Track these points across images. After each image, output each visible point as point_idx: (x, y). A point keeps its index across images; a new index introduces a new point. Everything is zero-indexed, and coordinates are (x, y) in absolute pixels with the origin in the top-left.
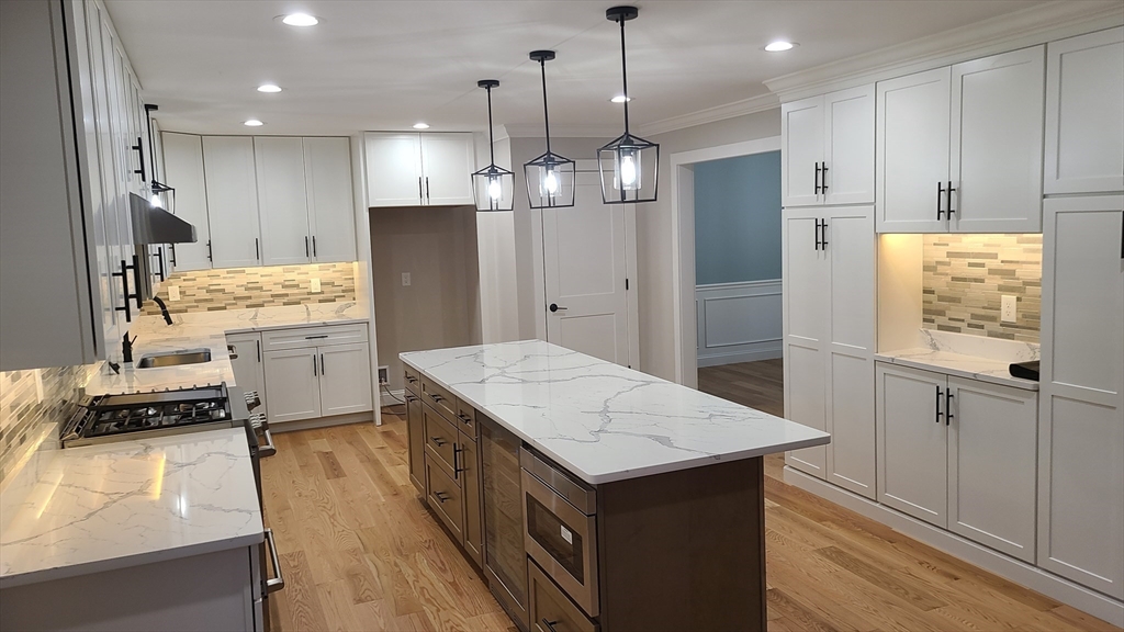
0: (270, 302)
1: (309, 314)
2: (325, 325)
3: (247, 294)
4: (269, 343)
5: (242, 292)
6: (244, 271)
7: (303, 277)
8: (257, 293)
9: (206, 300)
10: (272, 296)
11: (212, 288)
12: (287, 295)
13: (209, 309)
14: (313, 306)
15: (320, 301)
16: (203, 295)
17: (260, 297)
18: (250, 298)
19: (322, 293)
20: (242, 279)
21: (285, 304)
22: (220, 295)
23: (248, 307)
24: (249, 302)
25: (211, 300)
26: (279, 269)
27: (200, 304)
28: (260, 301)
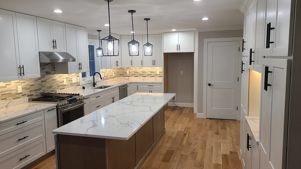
0: (147, 76)
1: (156, 80)
2: (153, 83)
3: (142, 73)
4: (140, 86)
5: (141, 73)
6: (142, 68)
7: (155, 70)
8: (144, 73)
9: (134, 74)
10: (148, 74)
11: (135, 72)
12: (151, 74)
13: (135, 77)
14: (157, 78)
15: (159, 77)
16: (133, 73)
17: (146, 75)
18: (143, 74)
19: (160, 75)
20: (142, 70)
21: (151, 77)
22: (137, 73)
23: (143, 77)
24: (143, 76)
25: (135, 74)
26: (150, 68)
27: (133, 75)
28: (145, 76)
